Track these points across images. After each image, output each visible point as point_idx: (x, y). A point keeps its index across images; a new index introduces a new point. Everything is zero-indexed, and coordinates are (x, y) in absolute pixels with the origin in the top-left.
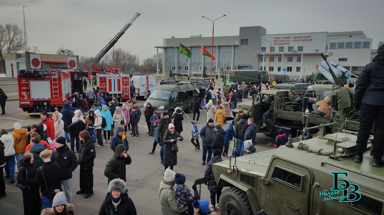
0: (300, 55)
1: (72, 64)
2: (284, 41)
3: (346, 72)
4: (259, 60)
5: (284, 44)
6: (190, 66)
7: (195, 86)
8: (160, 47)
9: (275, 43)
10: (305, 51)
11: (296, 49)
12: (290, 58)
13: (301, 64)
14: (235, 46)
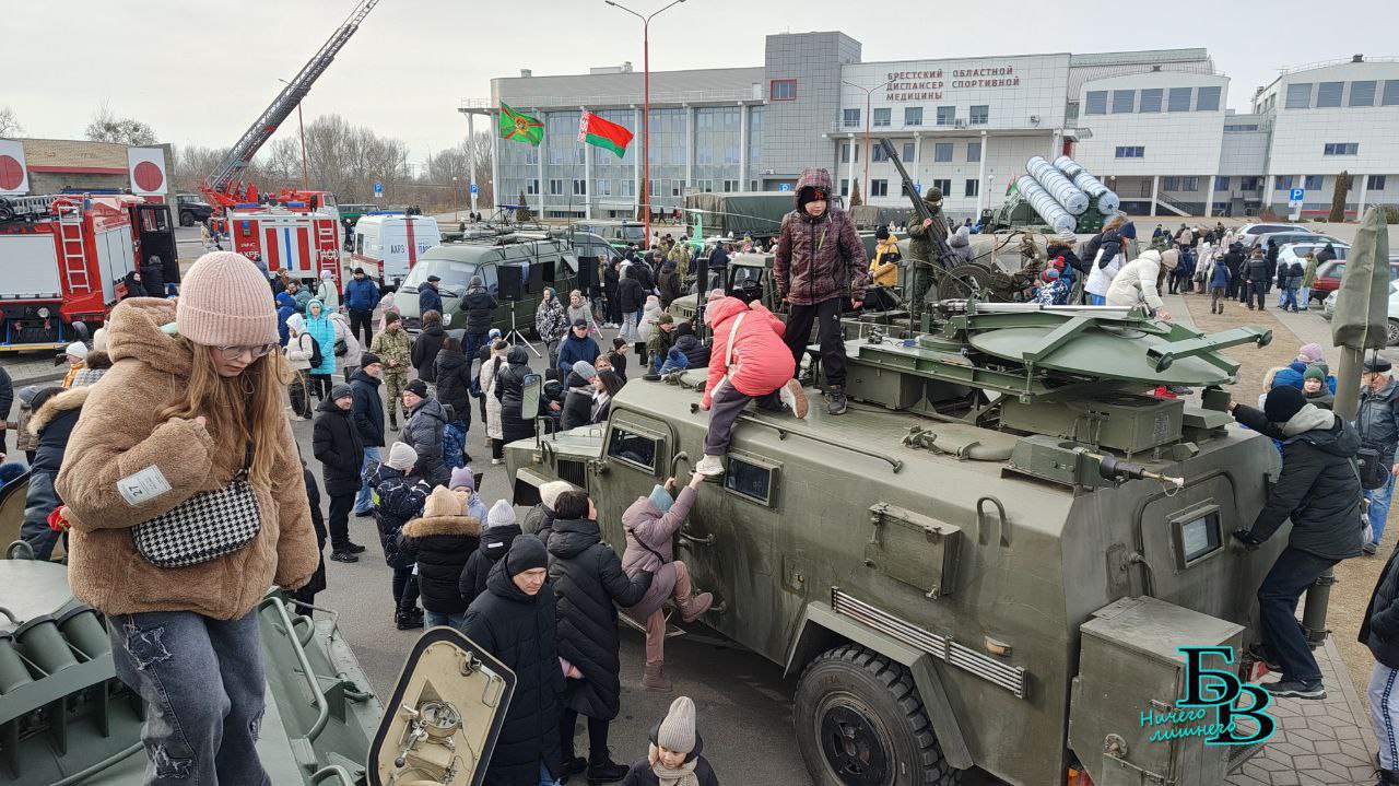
0: (977, 136)
1: (148, 175)
2: (922, 86)
3: (1100, 196)
4: (836, 155)
5: (924, 96)
6: (593, 182)
7: (562, 249)
8: (480, 111)
9: (890, 93)
10: (994, 123)
11: (963, 114)
12: (943, 148)
13: (980, 172)
14: (751, 106)
